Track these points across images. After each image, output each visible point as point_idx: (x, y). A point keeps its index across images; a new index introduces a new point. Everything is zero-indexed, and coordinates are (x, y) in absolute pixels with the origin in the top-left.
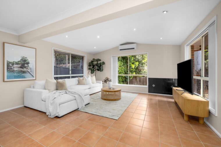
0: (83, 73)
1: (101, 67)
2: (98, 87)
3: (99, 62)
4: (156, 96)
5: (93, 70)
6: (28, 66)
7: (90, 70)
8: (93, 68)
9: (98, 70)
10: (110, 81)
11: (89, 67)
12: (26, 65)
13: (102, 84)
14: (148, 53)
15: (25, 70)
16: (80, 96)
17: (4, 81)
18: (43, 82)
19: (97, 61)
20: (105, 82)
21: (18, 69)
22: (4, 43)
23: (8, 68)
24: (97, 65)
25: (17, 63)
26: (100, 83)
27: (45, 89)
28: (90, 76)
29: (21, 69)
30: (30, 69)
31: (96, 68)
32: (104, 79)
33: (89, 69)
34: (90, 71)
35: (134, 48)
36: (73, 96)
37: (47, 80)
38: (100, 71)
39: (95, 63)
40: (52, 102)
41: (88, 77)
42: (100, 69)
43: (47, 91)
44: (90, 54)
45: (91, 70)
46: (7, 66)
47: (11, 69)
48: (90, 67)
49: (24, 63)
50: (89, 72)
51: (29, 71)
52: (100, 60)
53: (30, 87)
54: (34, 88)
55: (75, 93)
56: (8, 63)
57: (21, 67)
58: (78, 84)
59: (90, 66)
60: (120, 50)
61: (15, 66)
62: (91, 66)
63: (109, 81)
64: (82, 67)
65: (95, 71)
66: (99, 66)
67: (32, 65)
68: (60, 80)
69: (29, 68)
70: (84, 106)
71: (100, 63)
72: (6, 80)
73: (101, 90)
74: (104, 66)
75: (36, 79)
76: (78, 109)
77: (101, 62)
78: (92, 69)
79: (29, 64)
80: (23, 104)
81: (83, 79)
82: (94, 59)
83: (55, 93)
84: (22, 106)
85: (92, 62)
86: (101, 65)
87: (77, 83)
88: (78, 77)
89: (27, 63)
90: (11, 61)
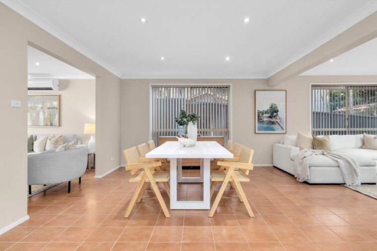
6: (277, 115)
12: (275, 114)
15: (274, 120)
16: (349, 163)
17: (255, 133)
21: (267, 119)
22: (255, 91)
23: (258, 119)
25: (266, 112)
27: (297, 146)
29: (270, 119)
30: (280, 119)
36: (334, 160)
37: (299, 134)
40: (300, 161)
43: (298, 148)
46: (258, 117)
47: (261, 119)
49: (273, 112)
51: (278, 121)
53: (279, 143)
54: (283, 144)
55: (340, 157)
56: (259, 112)
57: (270, 117)
58: (361, 148)
61: (264, 115)
67: (281, 114)
69: (278, 118)
70: (360, 184)
72: (257, 132)
75: (286, 133)
76: (345, 184)
79: (278, 113)
80: (273, 163)
83: (306, 151)
84: (271, 165)
88: (361, 132)
89: (276, 111)
90: (261, 110)
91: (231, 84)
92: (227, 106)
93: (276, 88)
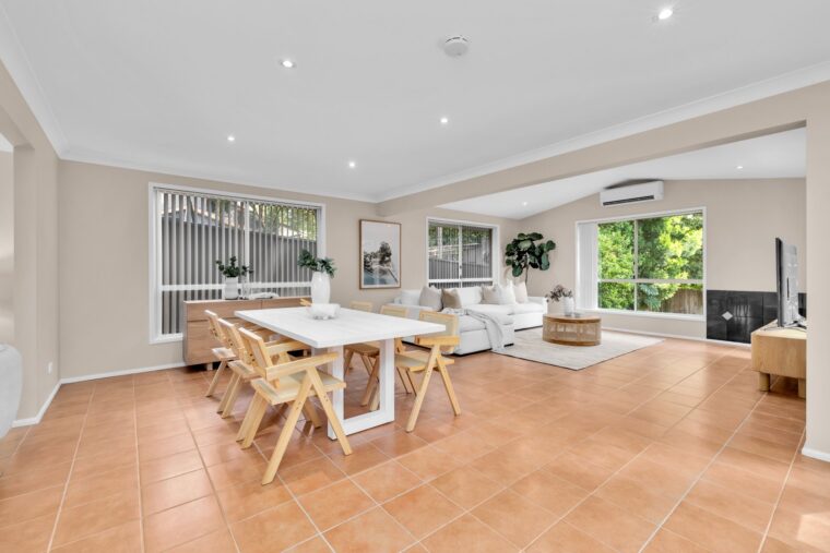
0: (490, 275)
1: (543, 258)
2: (535, 313)
3: (537, 243)
4: (733, 347)
5: (520, 265)
6: (390, 260)
7: (511, 266)
8: (518, 259)
9: (534, 266)
10: (569, 295)
11: (507, 258)
12: (387, 259)
13: (546, 304)
14: (704, 209)
15: (385, 267)
16: (493, 322)
17: (361, 288)
18: (416, 293)
19: (532, 240)
20: (552, 297)
21: (376, 266)
22: (360, 222)
23: (365, 266)
24: (531, 250)
25: (375, 256)
26: (541, 303)
28: (511, 282)
29: (381, 267)
30: (393, 265)
31: (529, 260)
32: (551, 289)
33: (508, 262)
34: (511, 269)
35: (652, 197)
36: (481, 321)
37: (424, 289)
38: (541, 269)
39: (525, 245)
41: (506, 284)
42: (540, 262)
44: (510, 221)
45: (514, 265)
46: (365, 262)
47: (369, 266)
48: (511, 258)
49: (385, 254)
50: (506, 272)
51: (391, 269)
52: (540, 237)
53: (393, 302)
56: (366, 256)
57: (381, 263)
58: (482, 303)
59: (509, 253)
60: (605, 204)
61: (373, 260)
62: (513, 254)
63: (565, 296)
64: (489, 258)
65: (525, 269)
66: (537, 253)
67: (394, 257)
68: (449, 290)
69: (390, 264)
70: (503, 346)
71: (541, 247)
72: (363, 286)
73: (541, 323)
74: (551, 253)
75: (400, 287)
76: (492, 348)
77: (544, 241)
78: (517, 264)
79: (391, 257)
81: (494, 290)
82: (522, 235)
85: (516, 242)
86: (542, 252)
87: (479, 299)
88: (479, 284)
89: (389, 255)
90: (369, 252)
91: (324, 206)
92: (315, 243)
93: (387, 219)
